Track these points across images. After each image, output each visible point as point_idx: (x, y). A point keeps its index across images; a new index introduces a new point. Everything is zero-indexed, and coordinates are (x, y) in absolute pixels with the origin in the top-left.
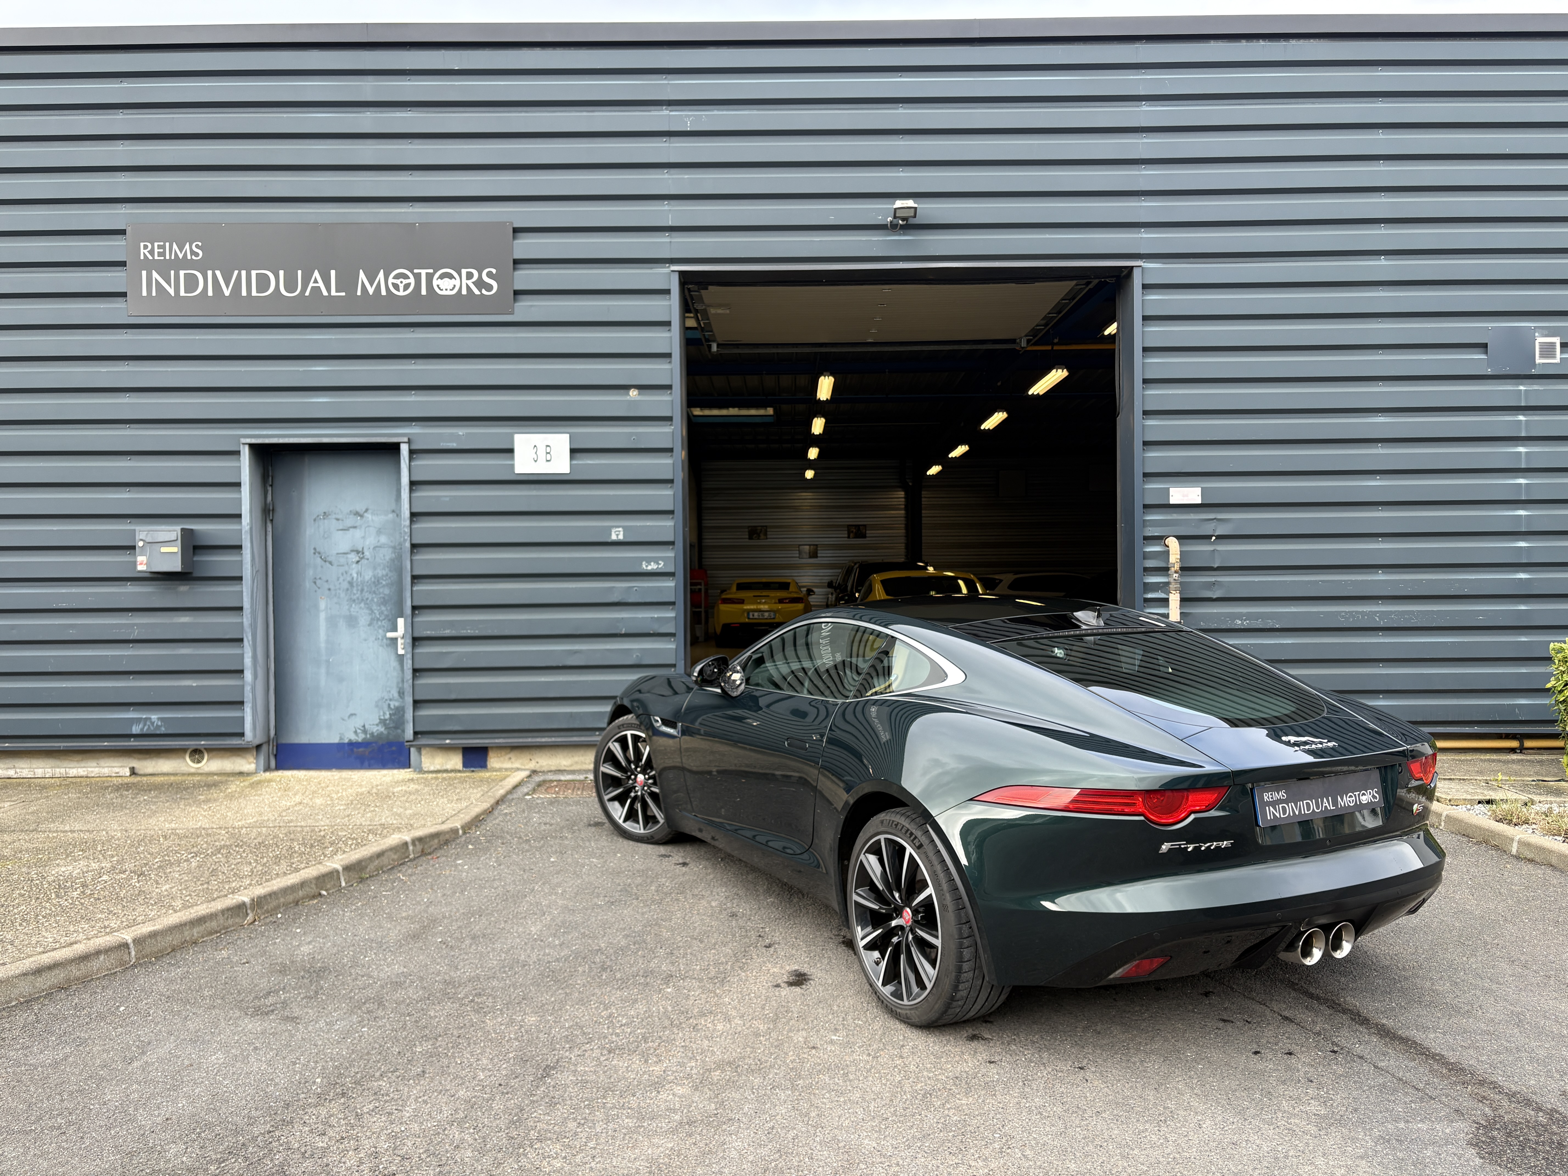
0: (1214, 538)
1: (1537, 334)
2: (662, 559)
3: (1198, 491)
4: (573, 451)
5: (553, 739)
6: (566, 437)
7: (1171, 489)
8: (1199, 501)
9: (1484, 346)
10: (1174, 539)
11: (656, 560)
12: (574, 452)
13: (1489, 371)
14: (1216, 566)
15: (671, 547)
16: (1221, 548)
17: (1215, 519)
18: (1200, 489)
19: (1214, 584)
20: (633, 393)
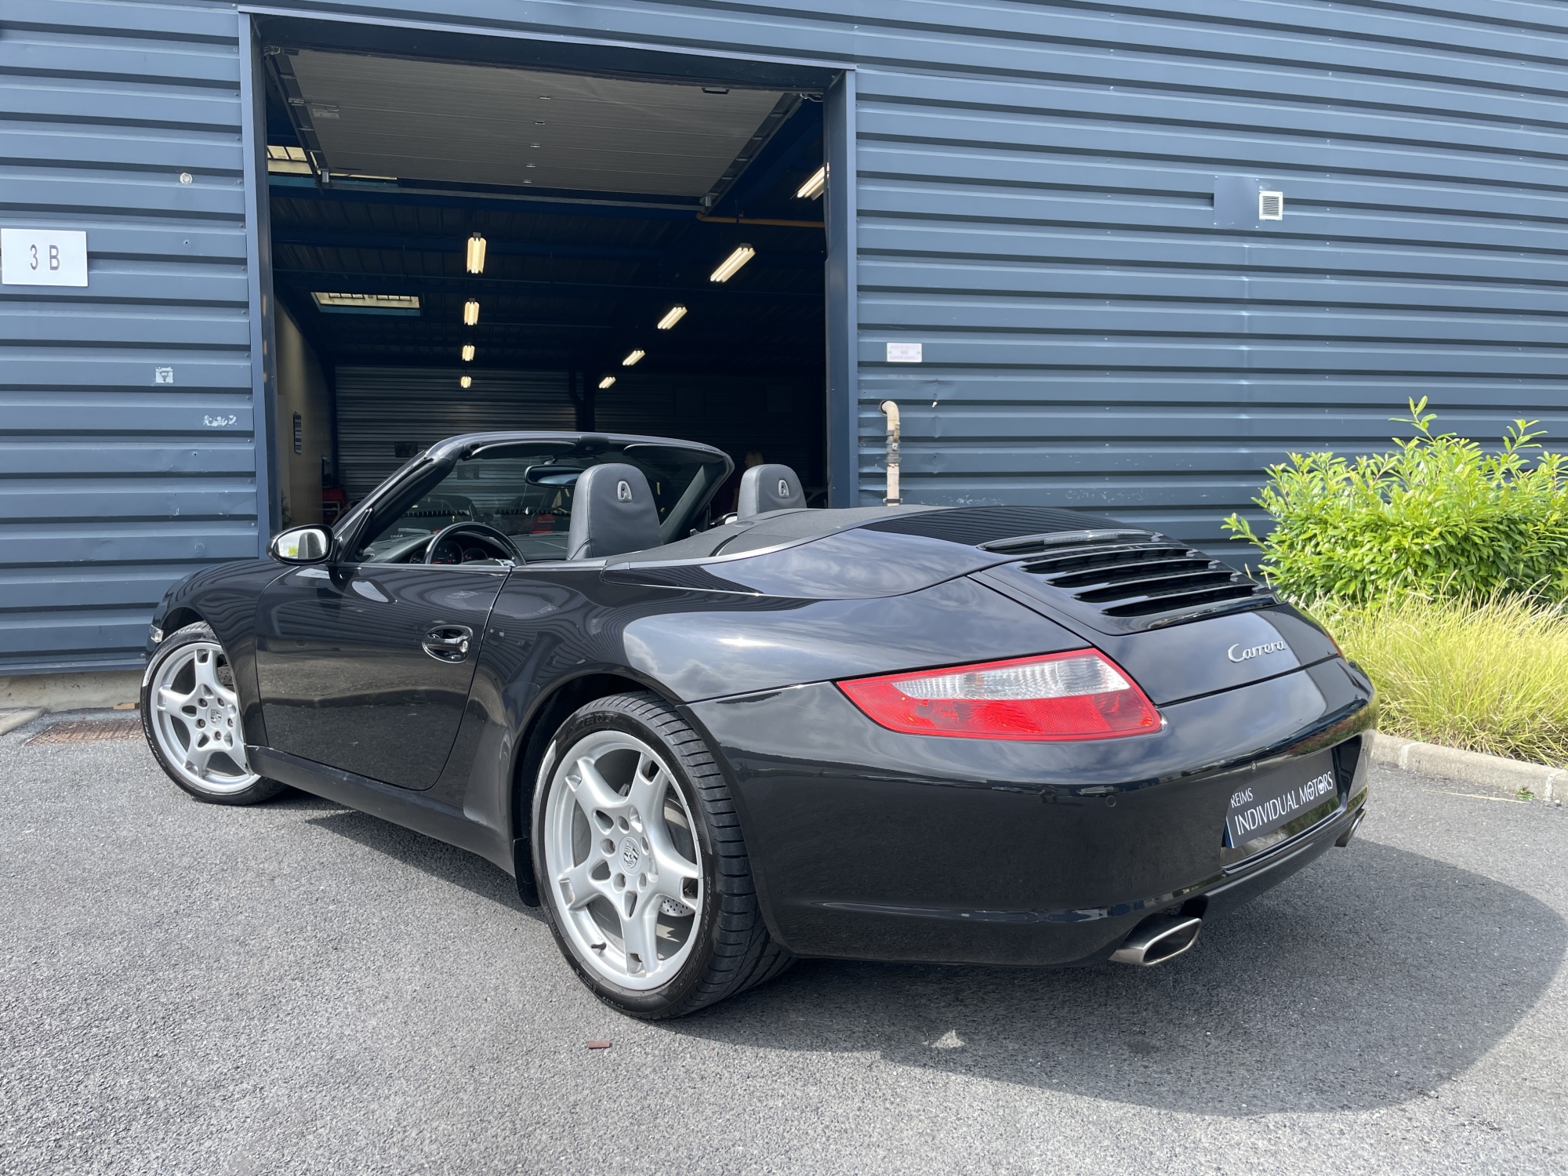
0: (935, 403)
1: (1261, 187)
2: (235, 412)
3: (919, 346)
4: (92, 257)
5: (74, 665)
6: (82, 236)
7: (889, 345)
8: (920, 360)
9: (1210, 198)
10: (893, 404)
11: (225, 414)
12: (94, 257)
13: (1215, 225)
14: (937, 436)
15: (247, 397)
16: (941, 415)
17: (936, 381)
18: (920, 345)
19: (934, 457)
20: (185, 179)
